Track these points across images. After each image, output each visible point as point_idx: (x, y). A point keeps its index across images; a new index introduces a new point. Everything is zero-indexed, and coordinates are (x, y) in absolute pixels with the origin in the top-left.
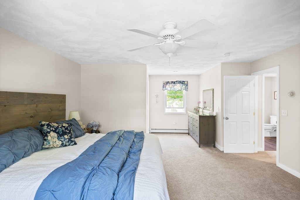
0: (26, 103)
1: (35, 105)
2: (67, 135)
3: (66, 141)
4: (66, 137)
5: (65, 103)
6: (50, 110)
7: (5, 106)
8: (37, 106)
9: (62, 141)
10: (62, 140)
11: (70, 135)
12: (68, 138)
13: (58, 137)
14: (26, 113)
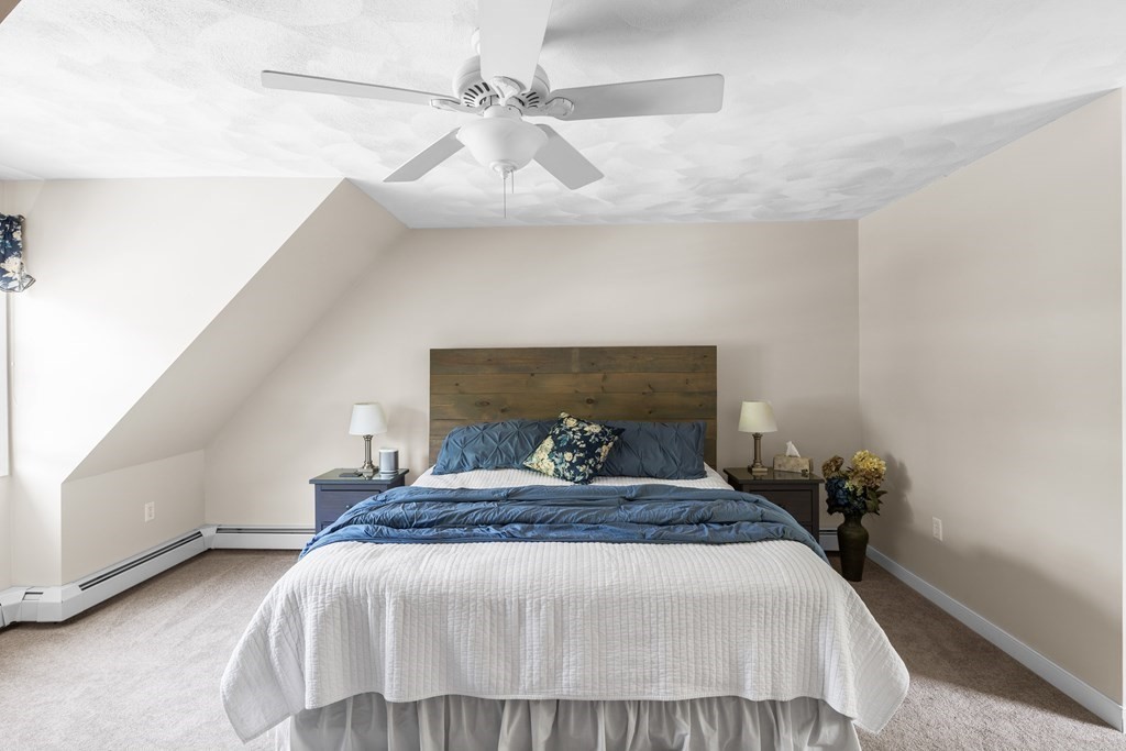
0: (575, 370)
1: (599, 376)
2: (572, 452)
3: (563, 465)
4: (568, 456)
5: (715, 372)
6: (647, 390)
7: (532, 375)
8: (604, 378)
9: (556, 465)
10: (556, 460)
11: (582, 455)
12: (570, 462)
13: (553, 450)
14: (577, 392)
